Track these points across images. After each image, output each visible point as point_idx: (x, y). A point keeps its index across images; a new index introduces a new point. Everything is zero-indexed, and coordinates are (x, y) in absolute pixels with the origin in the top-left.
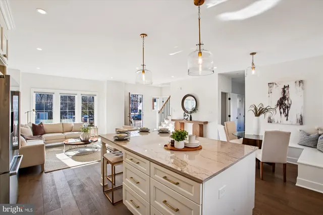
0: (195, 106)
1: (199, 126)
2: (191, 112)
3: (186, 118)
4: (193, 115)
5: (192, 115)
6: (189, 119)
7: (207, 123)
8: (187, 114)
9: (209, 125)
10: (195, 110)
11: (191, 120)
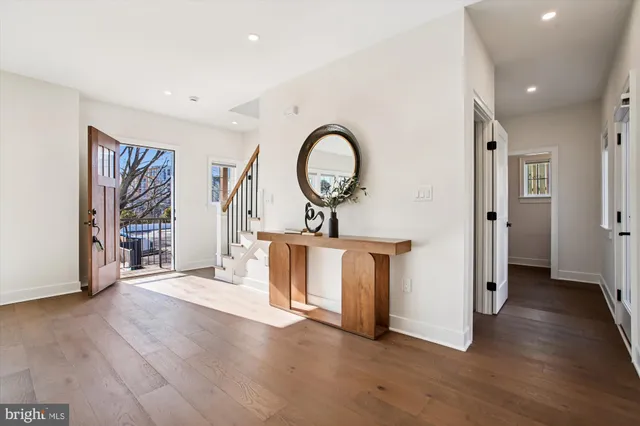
0: (351, 174)
1: (371, 262)
2: (335, 202)
3: (313, 224)
4: (342, 212)
5: (340, 211)
6: (326, 229)
7: (406, 246)
8: (317, 209)
9: (416, 259)
10: (352, 190)
11: (334, 233)
